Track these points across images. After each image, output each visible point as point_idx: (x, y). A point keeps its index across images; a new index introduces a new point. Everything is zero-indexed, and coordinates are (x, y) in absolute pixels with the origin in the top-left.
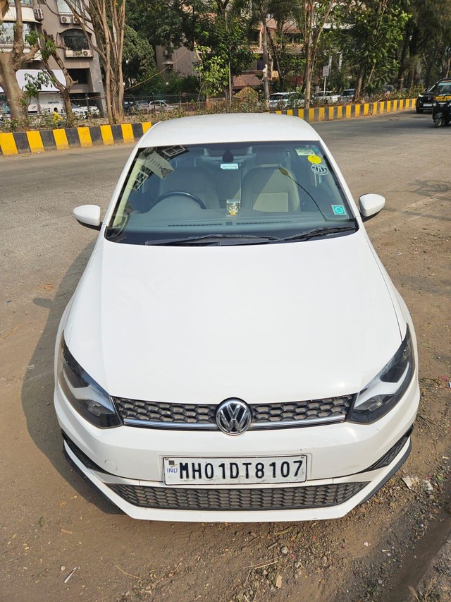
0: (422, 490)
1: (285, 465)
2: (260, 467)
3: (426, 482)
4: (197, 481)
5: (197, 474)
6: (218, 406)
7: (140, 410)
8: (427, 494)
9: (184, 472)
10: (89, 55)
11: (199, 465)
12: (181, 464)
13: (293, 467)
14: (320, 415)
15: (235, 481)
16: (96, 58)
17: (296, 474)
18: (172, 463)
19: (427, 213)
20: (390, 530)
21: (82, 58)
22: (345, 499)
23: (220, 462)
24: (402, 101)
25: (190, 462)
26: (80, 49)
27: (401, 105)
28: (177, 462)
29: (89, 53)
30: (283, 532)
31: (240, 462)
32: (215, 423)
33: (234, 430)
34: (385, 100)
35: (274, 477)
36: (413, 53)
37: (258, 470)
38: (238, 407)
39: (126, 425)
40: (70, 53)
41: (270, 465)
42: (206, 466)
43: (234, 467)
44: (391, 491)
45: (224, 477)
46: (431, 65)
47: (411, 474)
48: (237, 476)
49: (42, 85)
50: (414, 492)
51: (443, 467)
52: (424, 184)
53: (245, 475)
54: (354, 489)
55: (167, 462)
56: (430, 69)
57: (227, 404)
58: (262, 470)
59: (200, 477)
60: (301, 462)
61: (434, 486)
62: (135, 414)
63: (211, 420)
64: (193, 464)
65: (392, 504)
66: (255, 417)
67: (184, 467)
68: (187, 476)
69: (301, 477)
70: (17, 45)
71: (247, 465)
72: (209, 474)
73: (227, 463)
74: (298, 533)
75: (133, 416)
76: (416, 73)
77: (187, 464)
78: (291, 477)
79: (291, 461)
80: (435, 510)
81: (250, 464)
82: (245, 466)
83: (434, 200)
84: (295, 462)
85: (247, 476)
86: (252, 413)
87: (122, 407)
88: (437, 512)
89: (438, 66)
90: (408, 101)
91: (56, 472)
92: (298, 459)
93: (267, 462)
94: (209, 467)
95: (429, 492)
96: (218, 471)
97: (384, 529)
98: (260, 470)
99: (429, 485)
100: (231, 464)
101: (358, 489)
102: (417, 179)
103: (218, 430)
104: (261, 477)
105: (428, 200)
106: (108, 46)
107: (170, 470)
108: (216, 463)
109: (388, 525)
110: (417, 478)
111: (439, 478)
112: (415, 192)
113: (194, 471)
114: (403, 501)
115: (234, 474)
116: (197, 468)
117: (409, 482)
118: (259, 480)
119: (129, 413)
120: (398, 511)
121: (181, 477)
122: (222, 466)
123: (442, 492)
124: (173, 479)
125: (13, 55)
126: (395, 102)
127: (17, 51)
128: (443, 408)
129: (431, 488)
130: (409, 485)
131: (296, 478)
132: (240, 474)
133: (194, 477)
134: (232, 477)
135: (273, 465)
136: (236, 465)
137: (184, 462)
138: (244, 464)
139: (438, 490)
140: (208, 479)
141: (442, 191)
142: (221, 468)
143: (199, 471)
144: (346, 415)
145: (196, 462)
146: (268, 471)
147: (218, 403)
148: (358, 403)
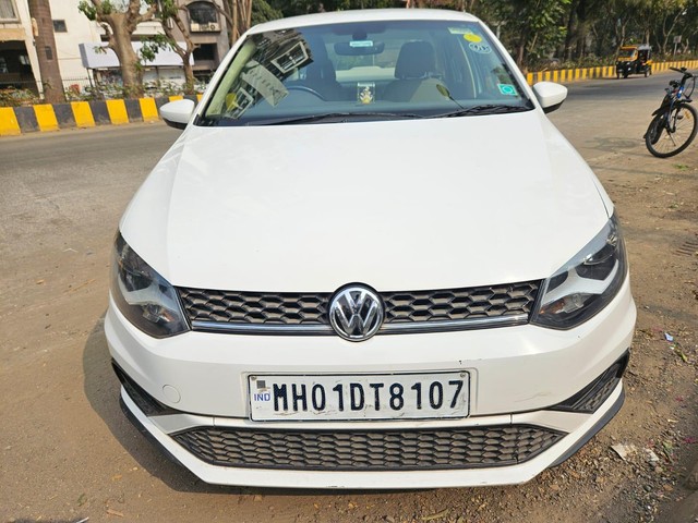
0: (643, 461)
1: (436, 388)
2: (396, 391)
3: (648, 450)
4: (301, 414)
5: (300, 402)
6: (331, 296)
7: (215, 308)
8: (651, 465)
9: (281, 400)
10: (217, 28)
11: (303, 387)
12: (275, 386)
13: (449, 392)
14: (489, 313)
15: (358, 414)
16: (225, 33)
17: (453, 404)
18: (261, 385)
19: (612, 166)
20: (600, 514)
21: (209, 32)
22: (529, 456)
23: (334, 381)
24: (570, 71)
25: (289, 382)
26: (206, 23)
27: (570, 76)
28: (269, 382)
29: (217, 27)
30: (435, 517)
31: (365, 382)
32: (329, 324)
33: (356, 332)
34: (551, 69)
35: (419, 408)
36: (582, 18)
37: (394, 396)
38: (363, 297)
39: (194, 330)
40: (195, 27)
41: (413, 388)
42: (314, 389)
43: (357, 390)
44: (596, 462)
45: (341, 407)
46: (602, 36)
47: (623, 441)
48: (361, 406)
49: (159, 49)
50: (630, 463)
51: (671, 431)
52: (606, 141)
53: (374, 404)
54: (543, 441)
55: (254, 384)
56: (601, 41)
57: (347, 293)
58: (399, 396)
59: (305, 407)
60: (460, 384)
61: (660, 456)
62: (208, 313)
63: (321, 319)
64: (294, 386)
65: (598, 479)
66: (389, 315)
67: (280, 392)
68: (286, 407)
69: (460, 410)
70: (133, 5)
71: (377, 386)
72: (319, 403)
73: (346, 383)
74: (458, 518)
75: (207, 317)
76: (585, 46)
77: (284, 386)
78: (445, 410)
79: (444, 380)
80: (666, 486)
81: (382, 385)
82: (373, 390)
83: (619, 154)
84: (451, 383)
85: (377, 407)
86: (384, 308)
87: (189, 303)
88: (671, 489)
89: (611, 38)
90: (578, 71)
91: (113, 439)
92: (456, 377)
93: (407, 382)
94: (318, 390)
95: (654, 464)
96: (332, 399)
97: (590, 514)
98: (397, 396)
99: (653, 454)
100: (353, 386)
101: (549, 442)
102: (597, 136)
103: (334, 333)
104: (398, 408)
105: (612, 155)
106: (235, 8)
107: (259, 397)
108: (329, 384)
109: (595, 508)
110: (633, 446)
111: (667, 445)
112: (595, 148)
113: (296, 397)
114: (616, 477)
115: (357, 403)
116: (299, 392)
117: (622, 450)
118: (396, 414)
119: (200, 312)
120: (608, 489)
121: (276, 408)
122: (339, 388)
123: (673, 463)
124: (265, 413)
125: (128, 16)
126: (563, 72)
127: (133, 11)
128: (661, 363)
129: (655, 458)
130: (622, 454)
131: (453, 410)
132: (366, 402)
133: (296, 408)
134: (353, 407)
135: (417, 387)
136: (360, 386)
137: (280, 382)
138: (372, 385)
139: (667, 461)
140: (317, 412)
141: (628, 147)
142: (337, 393)
143: (303, 397)
144: (530, 314)
145: (299, 382)
146: (409, 396)
147: (333, 291)
148: (547, 298)
